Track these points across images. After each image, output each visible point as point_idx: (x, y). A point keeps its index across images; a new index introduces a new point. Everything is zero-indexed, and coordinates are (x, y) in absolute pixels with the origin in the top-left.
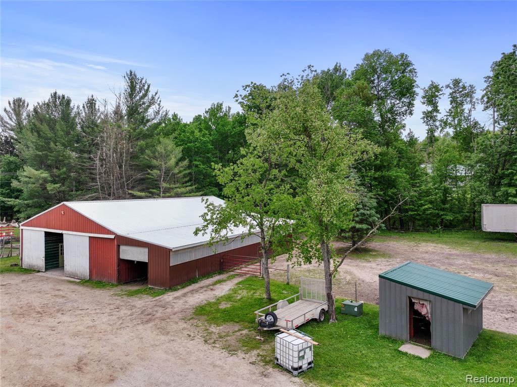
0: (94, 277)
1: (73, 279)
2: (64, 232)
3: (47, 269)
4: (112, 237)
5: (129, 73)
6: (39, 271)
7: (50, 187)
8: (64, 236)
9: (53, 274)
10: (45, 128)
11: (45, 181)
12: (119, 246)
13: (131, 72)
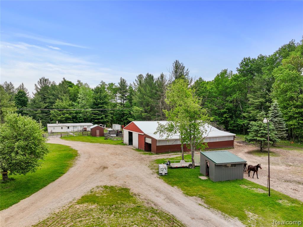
0: (139, 148)
1: (134, 148)
2: (133, 132)
3: (129, 145)
4: (143, 134)
5: (175, 61)
6: (127, 145)
7: (143, 114)
8: (133, 133)
9: (130, 146)
10: (142, 89)
11: (142, 112)
12: (145, 138)
13: (176, 61)
